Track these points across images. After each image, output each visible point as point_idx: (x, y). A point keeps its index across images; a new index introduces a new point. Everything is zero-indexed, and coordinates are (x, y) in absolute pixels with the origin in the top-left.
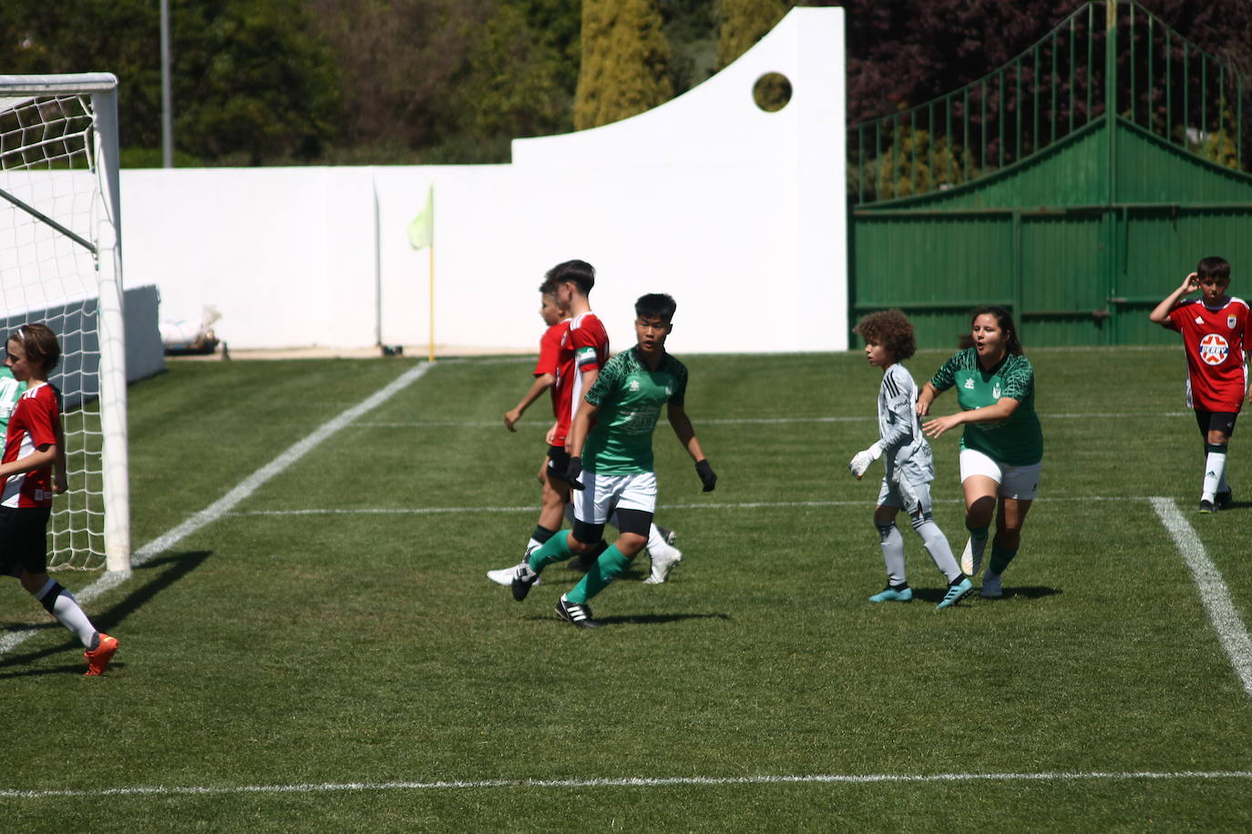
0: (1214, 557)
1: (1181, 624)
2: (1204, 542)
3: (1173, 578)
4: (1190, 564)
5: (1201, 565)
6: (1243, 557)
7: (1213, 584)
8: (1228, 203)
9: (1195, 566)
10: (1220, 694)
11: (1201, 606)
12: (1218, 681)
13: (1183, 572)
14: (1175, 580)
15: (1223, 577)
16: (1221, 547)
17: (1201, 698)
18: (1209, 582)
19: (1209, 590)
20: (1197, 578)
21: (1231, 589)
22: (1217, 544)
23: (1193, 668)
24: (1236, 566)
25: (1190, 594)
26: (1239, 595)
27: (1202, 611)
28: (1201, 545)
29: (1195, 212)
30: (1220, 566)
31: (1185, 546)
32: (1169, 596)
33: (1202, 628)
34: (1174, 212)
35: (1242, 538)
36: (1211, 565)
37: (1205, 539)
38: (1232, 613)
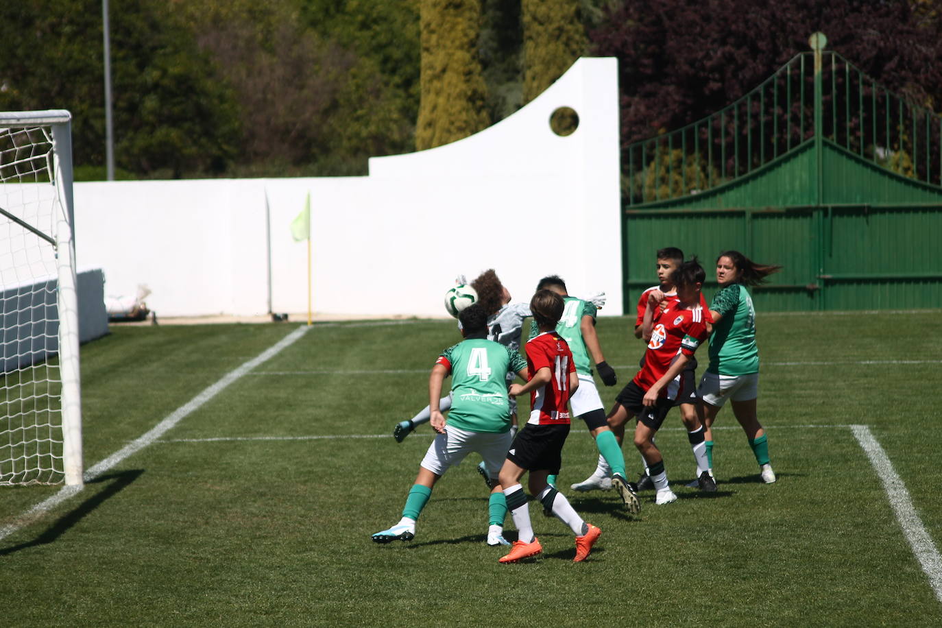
0: (898, 469)
1: (874, 521)
2: (891, 459)
3: (868, 486)
4: (881, 475)
5: (888, 476)
6: (920, 469)
7: (898, 491)
8: (907, 204)
9: (884, 477)
10: (904, 573)
11: (890, 507)
12: (902, 563)
13: (875, 482)
14: (870, 487)
15: (906, 485)
16: (903, 463)
17: (890, 577)
18: (895, 489)
19: (895, 495)
20: (886, 486)
21: (912, 494)
22: (902, 461)
23: (884, 554)
24: (915, 477)
25: (881, 498)
26: (918, 499)
27: (890, 511)
28: (889, 461)
29: (883, 210)
30: (903, 477)
31: (877, 461)
32: (865, 500)
33: (890, 524)
34: (866, 210)
35: (919, 455)
36: (896, 476)
37: (892, 457)
38: (912, 512)
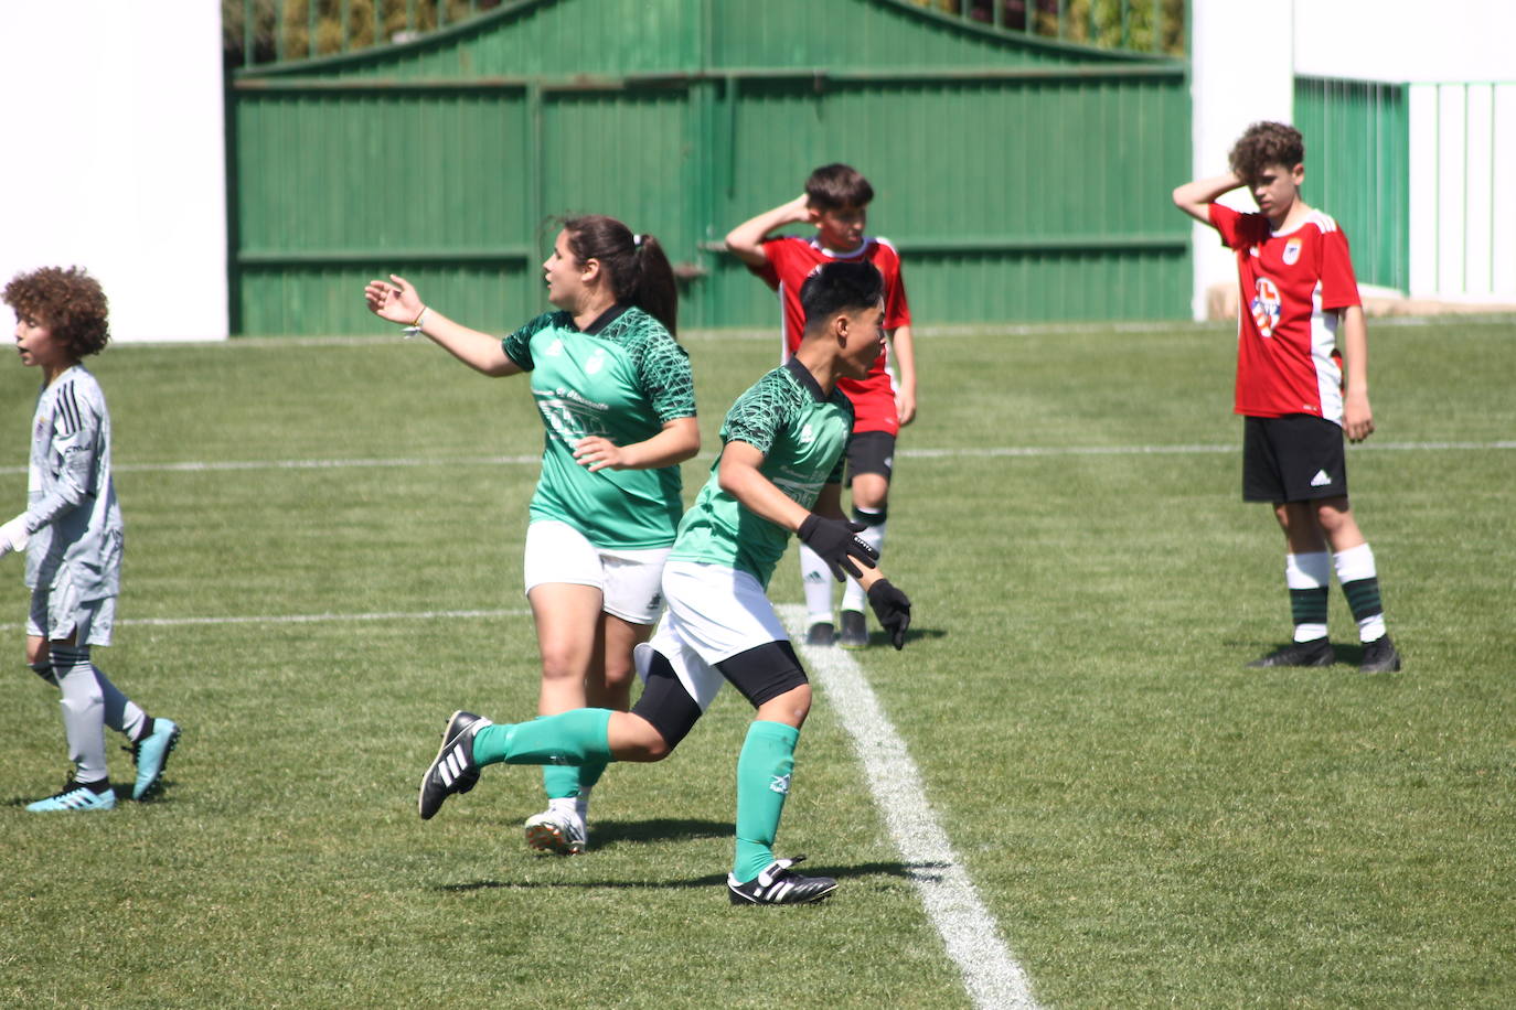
0: (895, 714)
1: (834, 836)
2: (875, 687)
3: (819, 753)
4: (850, 726)
5: (868, 728)
6: (944, 712)
7: (891, 764)
8: (914, 70)
9: (856, 730)
10: (903, 963)
11: (870, 803)
12: (900, 938)
13: (839, 742)
14: (824, 757)
15: (910, 749)
16: (904, 696)
17: (870, 972)
18: (884, 759)
19: (884, 774)
20: (862, 752)
21: (924, 771)
22: (899, 691)
23: (855, 915)
24: (931, 731)
25: (850, 782)
26: (938, 782)
27: (871, 813)
28: (870, 692)
29: (856, 86)
30: (904, 729)
31: (842, 694)
32: (814, 785)
33: (871, 842)
34: (816, 86)
35: (942, 678)
36: (888, 728)
37: (876, 681)
38: (926, 816)
